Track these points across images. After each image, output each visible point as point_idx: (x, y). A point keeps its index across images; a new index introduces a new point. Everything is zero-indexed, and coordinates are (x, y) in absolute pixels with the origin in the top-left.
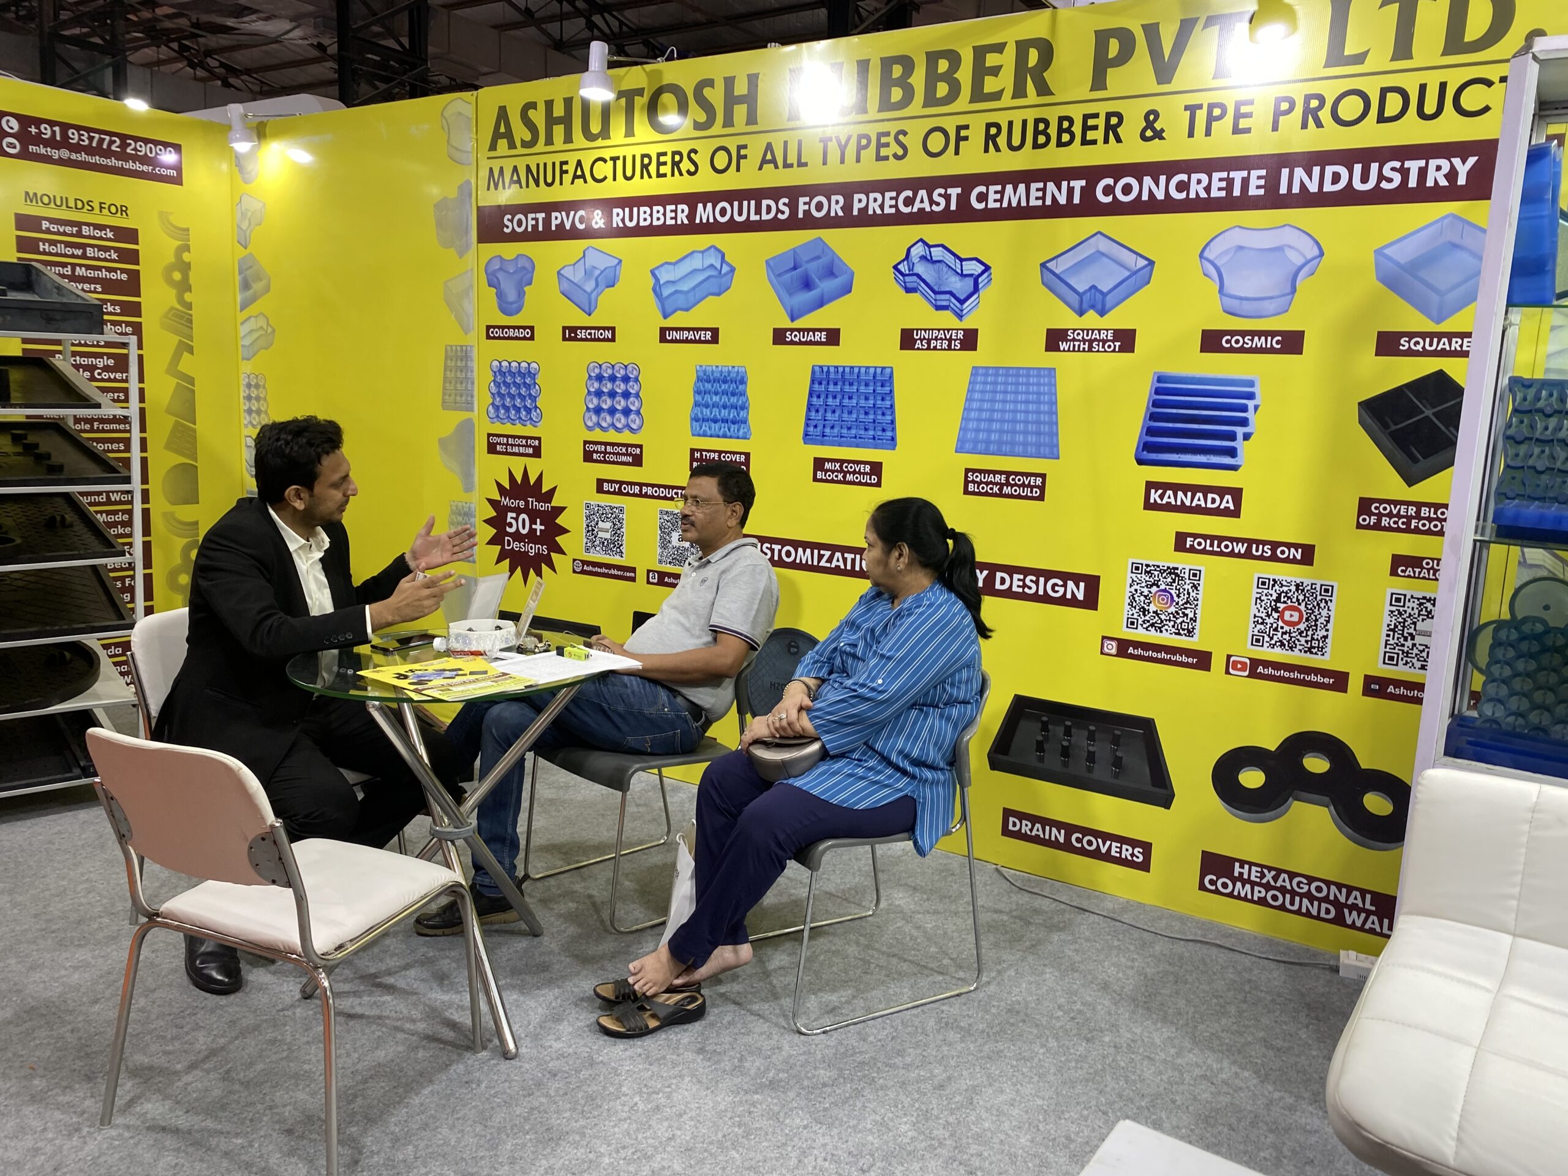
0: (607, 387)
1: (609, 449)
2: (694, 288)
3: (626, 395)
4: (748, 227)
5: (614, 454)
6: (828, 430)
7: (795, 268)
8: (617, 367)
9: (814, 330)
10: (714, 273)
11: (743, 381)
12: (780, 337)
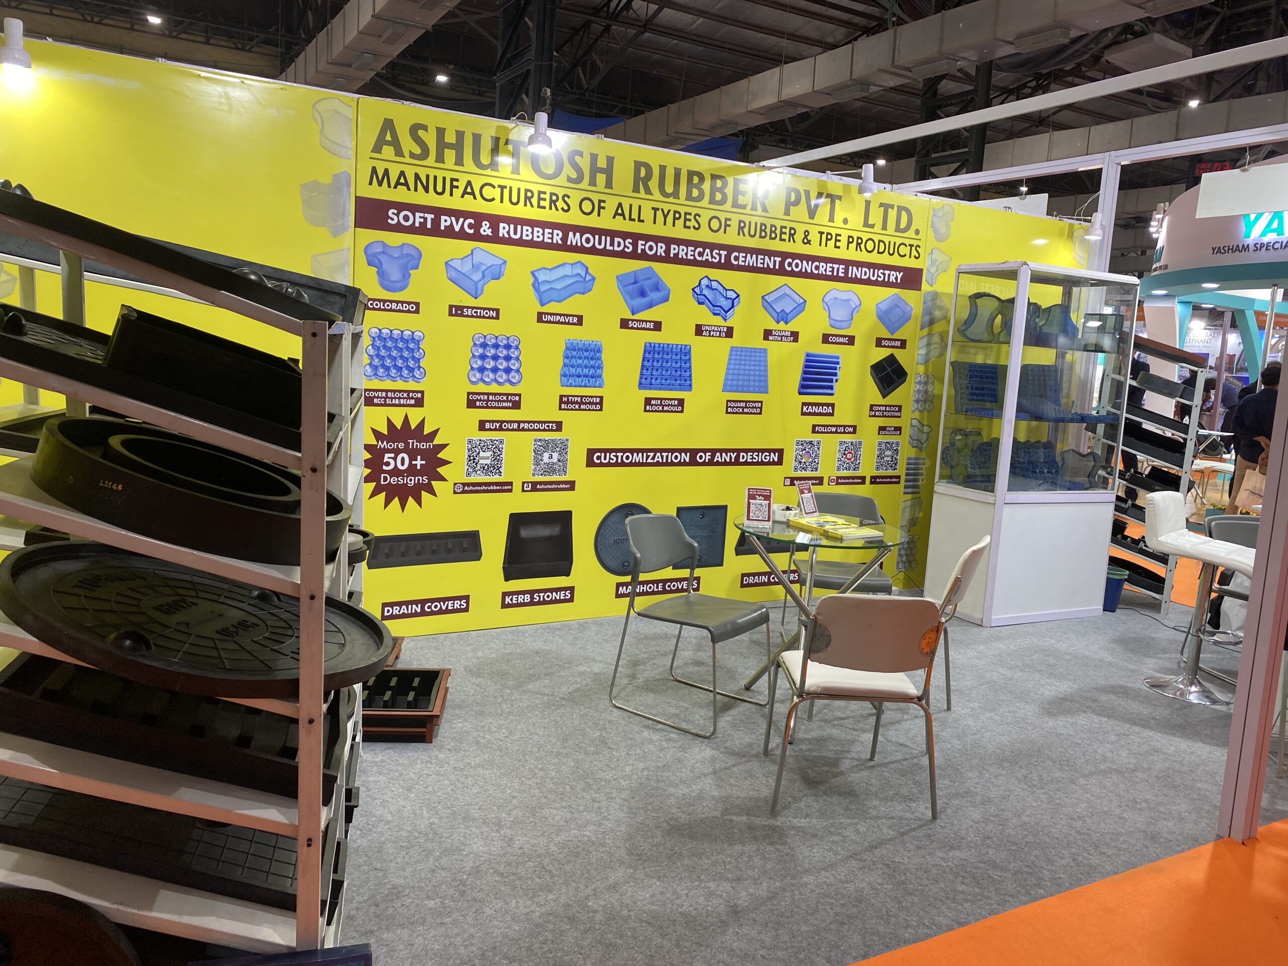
0: (491, 352)
1: (491, 398)
2: (565, 287)
3: (508, 358)
4: (604, 253)
5: (495, 401)
6: (653, 381)
7: (635, 283)
8: (500, 338)
9: (646, 322)
10: (581, 279)
11: (599, 351)
12: (624, 324)
